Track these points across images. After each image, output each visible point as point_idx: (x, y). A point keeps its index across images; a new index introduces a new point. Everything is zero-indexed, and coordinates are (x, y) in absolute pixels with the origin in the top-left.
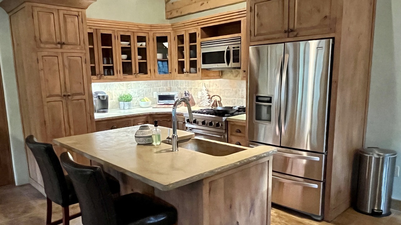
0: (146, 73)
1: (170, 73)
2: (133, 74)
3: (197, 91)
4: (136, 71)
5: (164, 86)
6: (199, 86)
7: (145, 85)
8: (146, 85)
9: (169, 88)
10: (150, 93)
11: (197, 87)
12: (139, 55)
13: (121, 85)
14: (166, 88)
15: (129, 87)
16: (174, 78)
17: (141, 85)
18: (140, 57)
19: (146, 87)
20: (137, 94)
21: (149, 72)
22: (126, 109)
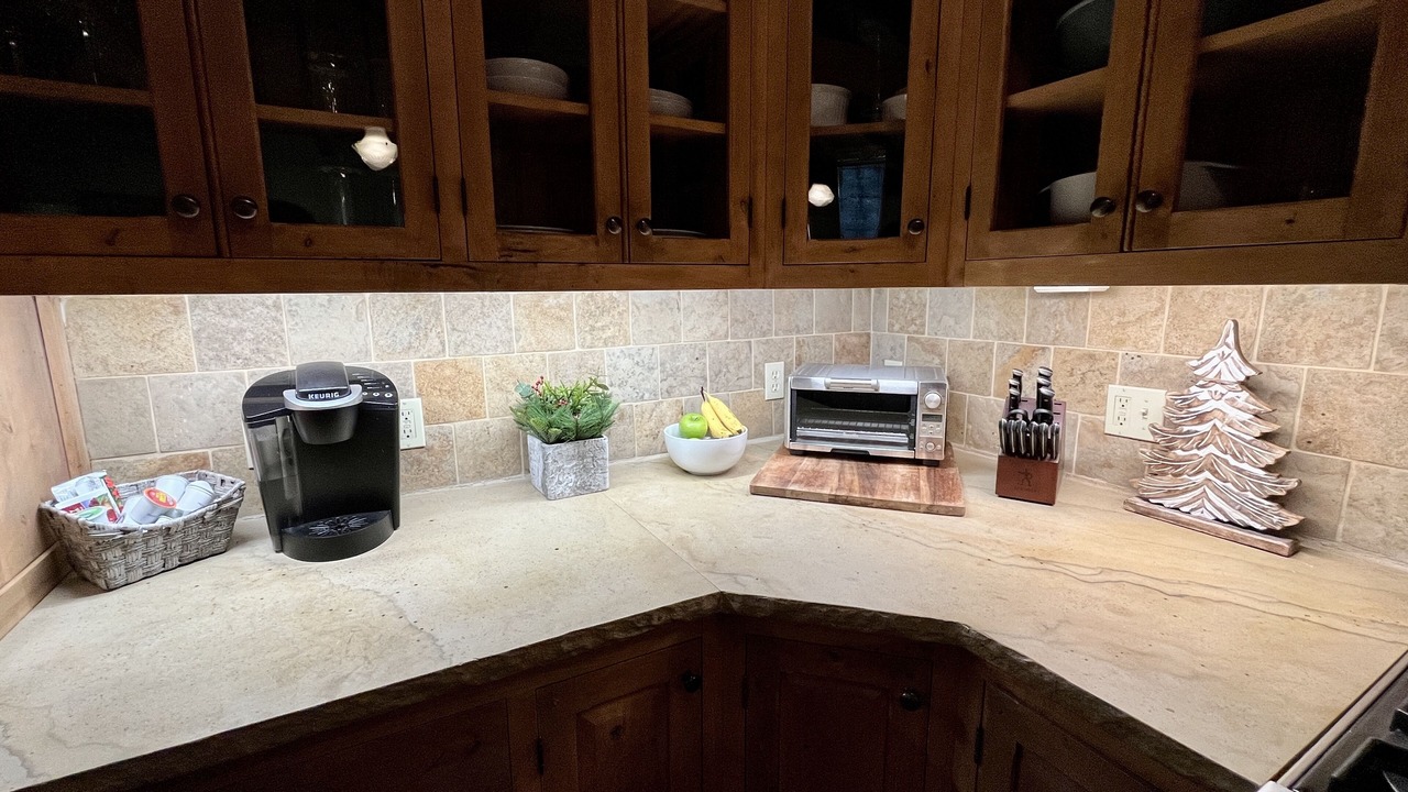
0: (716, 228)
1: (917, 226)
2: (601, 228)
3: (1093, 378)
4: (624, 200)
5: (832, 328)
6: (1118, 342)
7: (717, 320)
8: (724, 318)
9: (855, 340)
10: (745, 372)
11: (1100, 350)
12: (657, 82)
13: (544, 313)
14: (838, 339)
15: (603, 328)
16: (945, 273)
17: (687, 318)
18: (669, 103)
19: (721, 333)
20: (657, 374)
21: (738, 220)
22: (561, 496)
